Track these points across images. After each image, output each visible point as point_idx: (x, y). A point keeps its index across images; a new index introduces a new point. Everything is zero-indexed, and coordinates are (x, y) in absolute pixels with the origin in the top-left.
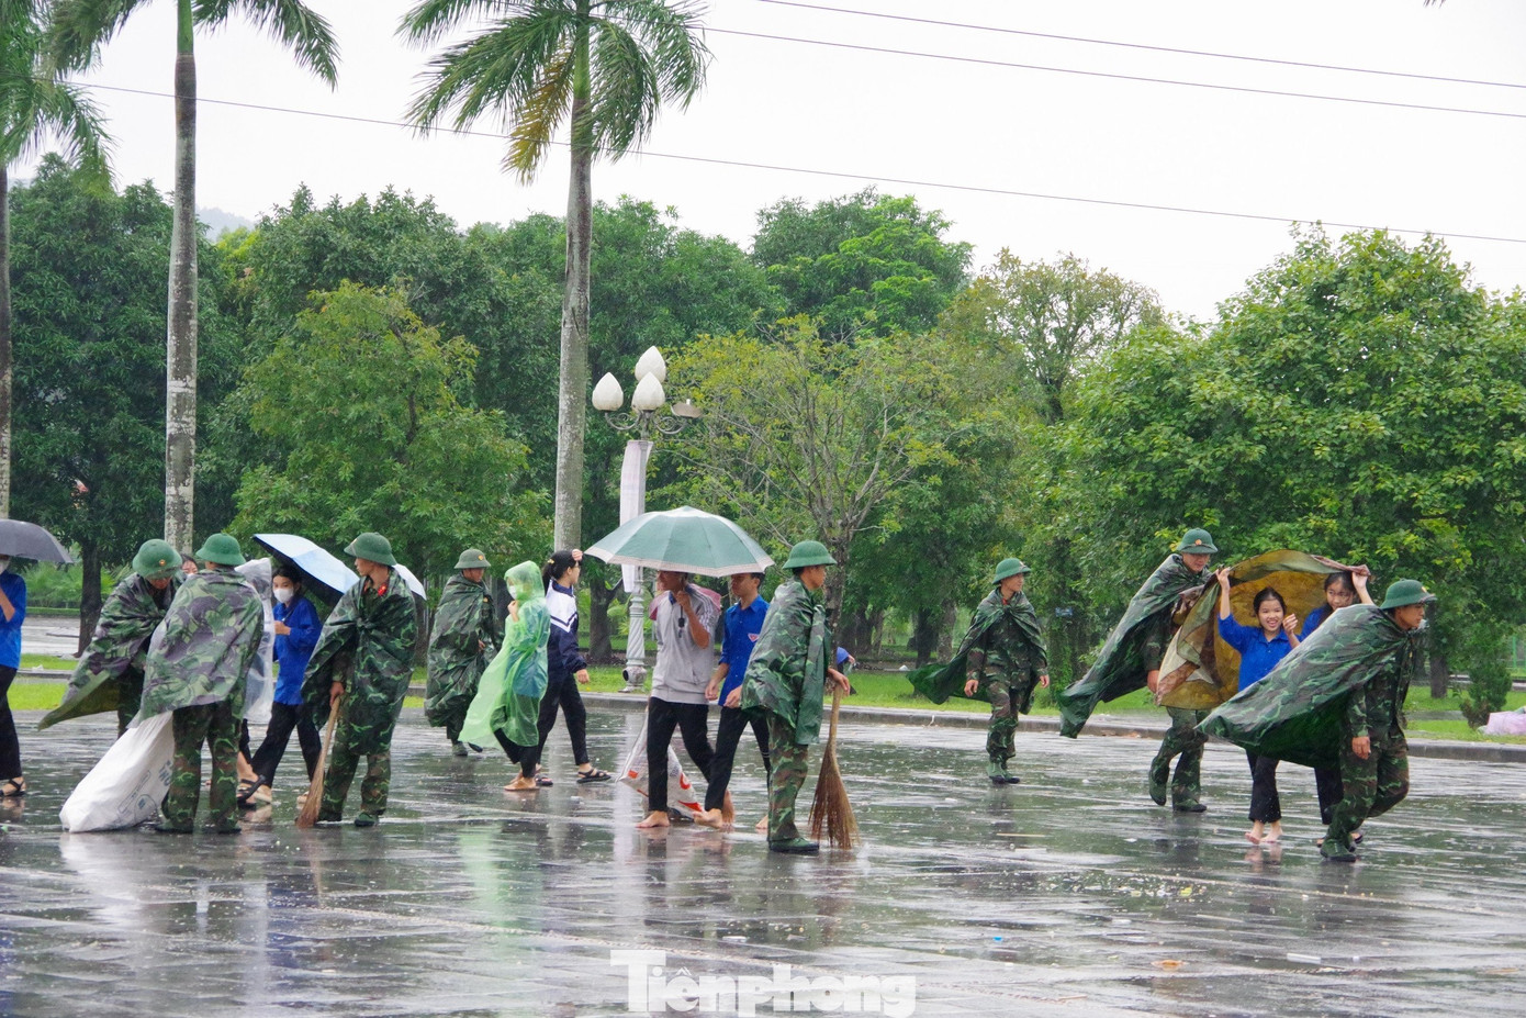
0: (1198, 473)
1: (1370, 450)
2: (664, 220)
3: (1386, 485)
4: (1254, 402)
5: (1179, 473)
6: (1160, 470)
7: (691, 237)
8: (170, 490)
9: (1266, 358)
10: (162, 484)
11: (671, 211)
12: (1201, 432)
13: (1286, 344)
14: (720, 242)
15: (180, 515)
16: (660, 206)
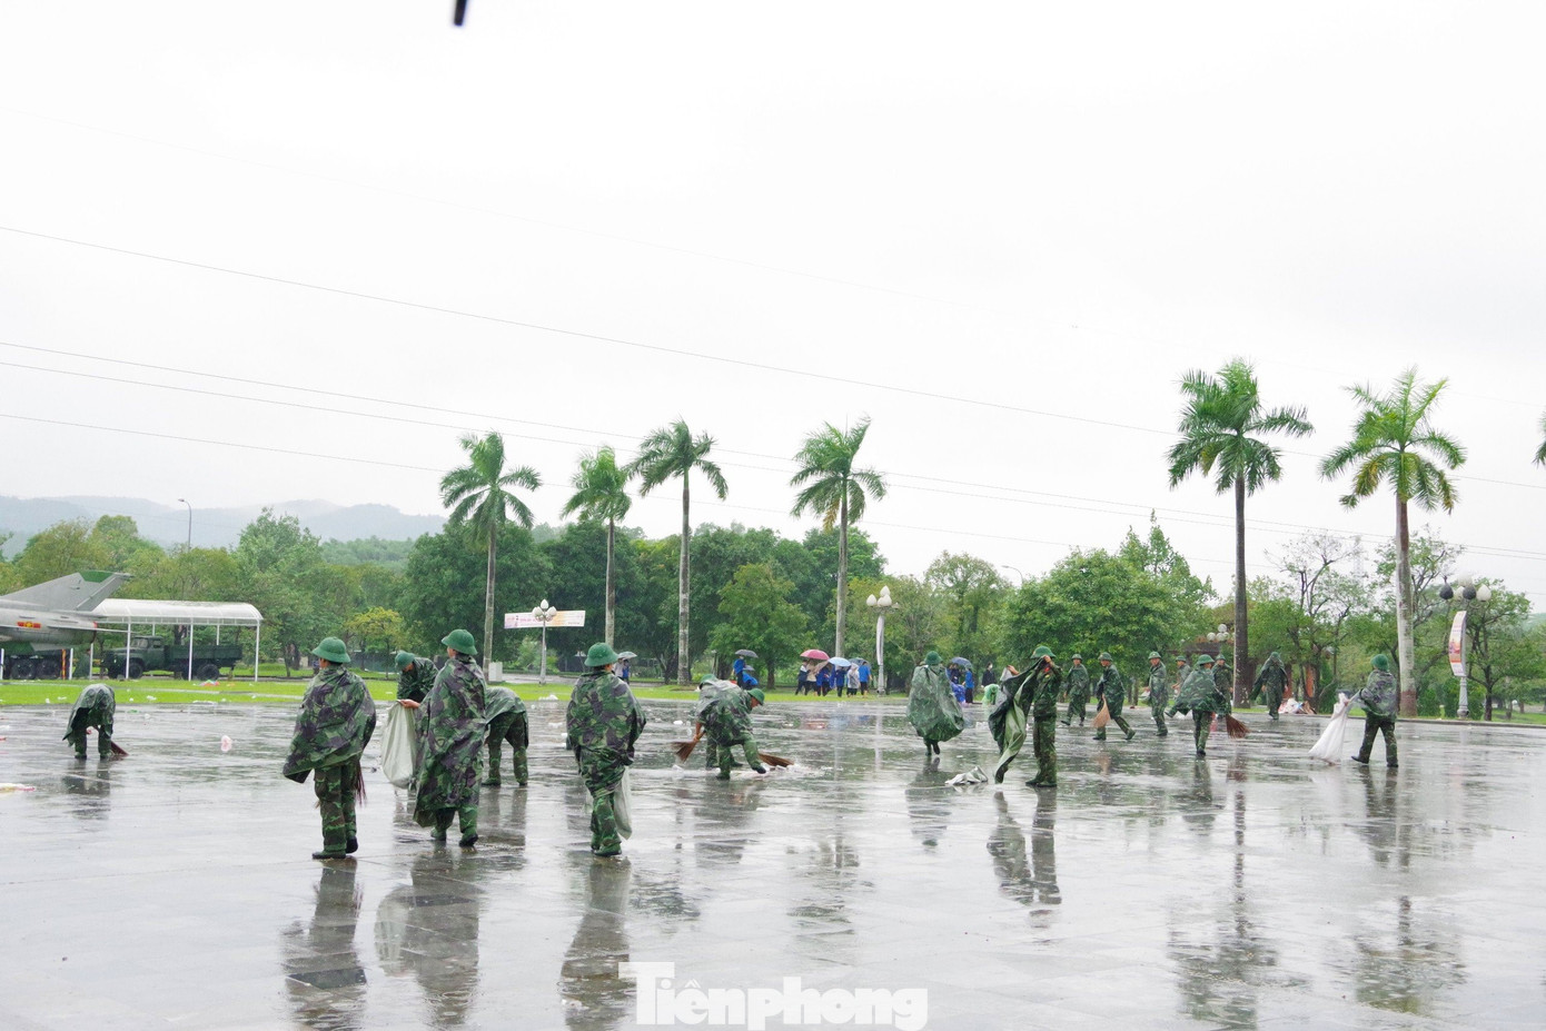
0: (1051, 627)
1: (1105, 619)
2: (776, 535)
3: (1110, 630)
4: (1067, 604)
5: (1044, 626)
6: (1039, 625)
7: (786, 541)
8: (681, 631)
9: (1068, 589)
10: (678, 629)
11: (778, 531)
12: (1049, 613)
13: (1075, 584)
14: (795, 542)
15: (685, 639)
16: (774, 530)
